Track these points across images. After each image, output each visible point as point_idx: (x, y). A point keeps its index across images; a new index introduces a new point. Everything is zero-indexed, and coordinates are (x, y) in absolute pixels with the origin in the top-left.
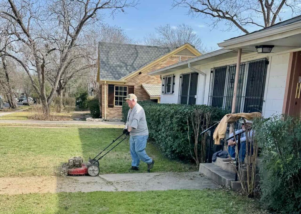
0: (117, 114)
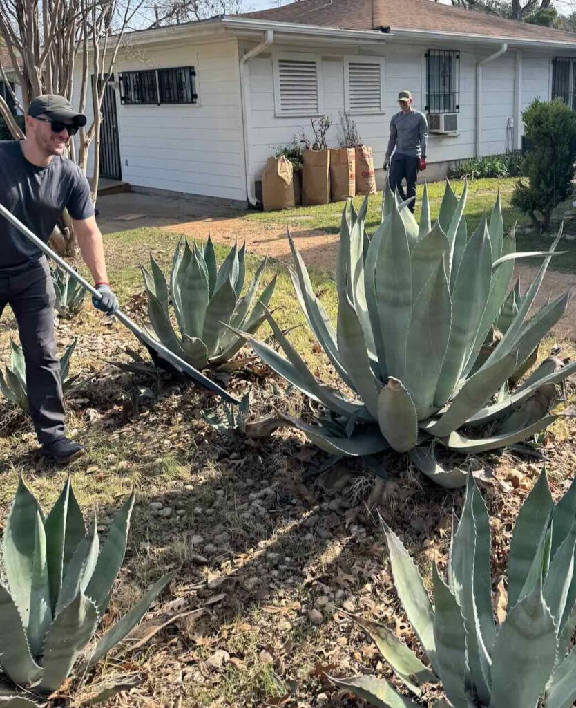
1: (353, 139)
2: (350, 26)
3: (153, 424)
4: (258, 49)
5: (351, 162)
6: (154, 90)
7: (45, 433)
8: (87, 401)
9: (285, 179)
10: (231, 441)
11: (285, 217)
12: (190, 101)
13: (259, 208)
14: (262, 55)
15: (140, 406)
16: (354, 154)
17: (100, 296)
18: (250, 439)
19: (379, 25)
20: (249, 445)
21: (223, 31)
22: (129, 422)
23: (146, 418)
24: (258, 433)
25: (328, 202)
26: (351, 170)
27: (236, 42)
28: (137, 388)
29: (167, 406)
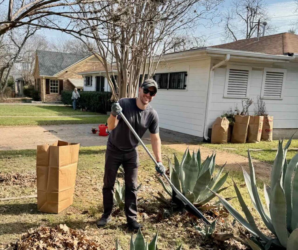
0: (52, 98)
1: (263, 112)
2: (270, 52)
3: (170, 225)
4: (221, 63)
5: (260, 123)
6: (167, 82)
7: (129, 217)
8: (143, 210)
9: (225, 129)
10: (206, 239)
11: (222, 147)
12: (183, 88)
13: (209, 141)
14: (222, 67)
15: (164, 216)
16: (263, 119)
17: (159, 166)
18: (216, 241)
19: (288, 52)
20: (215, 243)
21: (205, 54)
22: (160, 222)
23: (167, 222)
24: (220, 239)
25: (245, 142)
26: (260, 128)
27: (210, 60)
28: (162, 209)
29: (176, 219)
